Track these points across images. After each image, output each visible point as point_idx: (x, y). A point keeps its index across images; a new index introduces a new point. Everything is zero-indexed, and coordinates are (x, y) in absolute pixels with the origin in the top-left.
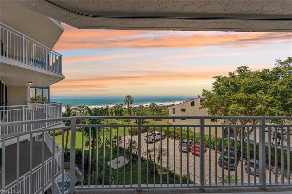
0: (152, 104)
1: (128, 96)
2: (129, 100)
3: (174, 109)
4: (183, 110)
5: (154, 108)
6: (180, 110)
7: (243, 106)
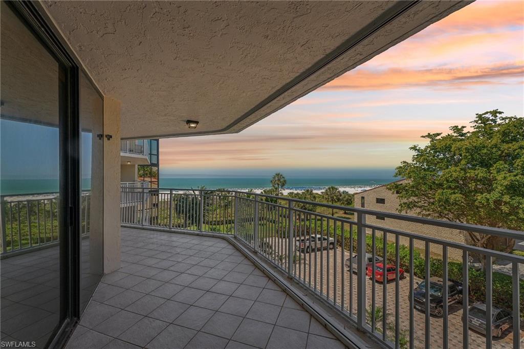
0: (329, 188)
1: (278, 175)
2: (280, 180)
3: (363, 198)
4: (381, 201)
5: (333, 195)
6: (375, 201)
7: (460, 193)
